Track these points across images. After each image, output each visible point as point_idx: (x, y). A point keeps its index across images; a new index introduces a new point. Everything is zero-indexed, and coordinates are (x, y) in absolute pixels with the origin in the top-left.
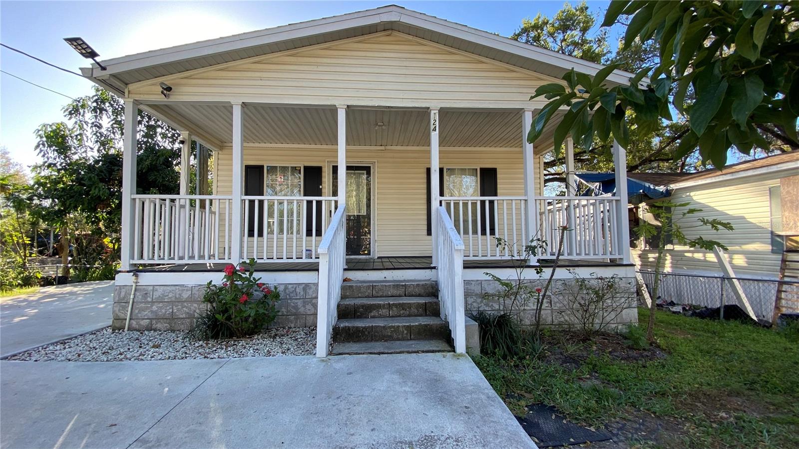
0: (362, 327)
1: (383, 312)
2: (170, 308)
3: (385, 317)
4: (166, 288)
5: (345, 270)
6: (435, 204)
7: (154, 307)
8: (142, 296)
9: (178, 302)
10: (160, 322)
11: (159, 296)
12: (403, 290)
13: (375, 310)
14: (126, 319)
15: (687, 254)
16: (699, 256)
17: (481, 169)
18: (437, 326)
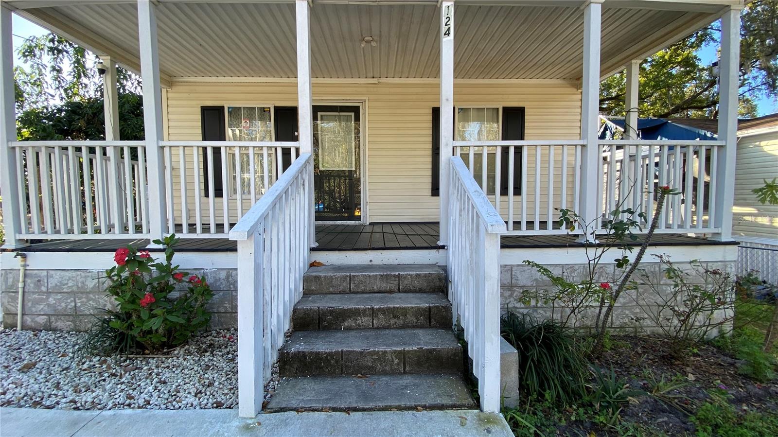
0: (326, 353)
1: (364, 321)
2: (72, 301)
3: (366, 329)
4: (63, 273)
5: (312, 250)
6: (445, 153)
7: (51, 299)
8: (35, 284)
9: (82, 293)
10: (60, 319)
11: (56, 285)
12: (396, 283)
13: (350, 317)
14: (17, 314)
15: (747, 218)
16: (764, 220)
17: (505, 109)
18: (448, 353)
